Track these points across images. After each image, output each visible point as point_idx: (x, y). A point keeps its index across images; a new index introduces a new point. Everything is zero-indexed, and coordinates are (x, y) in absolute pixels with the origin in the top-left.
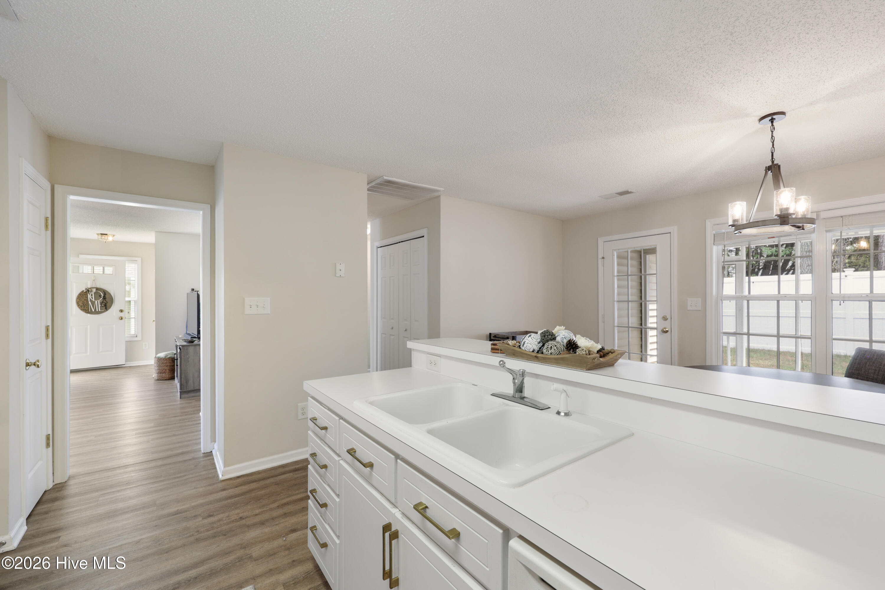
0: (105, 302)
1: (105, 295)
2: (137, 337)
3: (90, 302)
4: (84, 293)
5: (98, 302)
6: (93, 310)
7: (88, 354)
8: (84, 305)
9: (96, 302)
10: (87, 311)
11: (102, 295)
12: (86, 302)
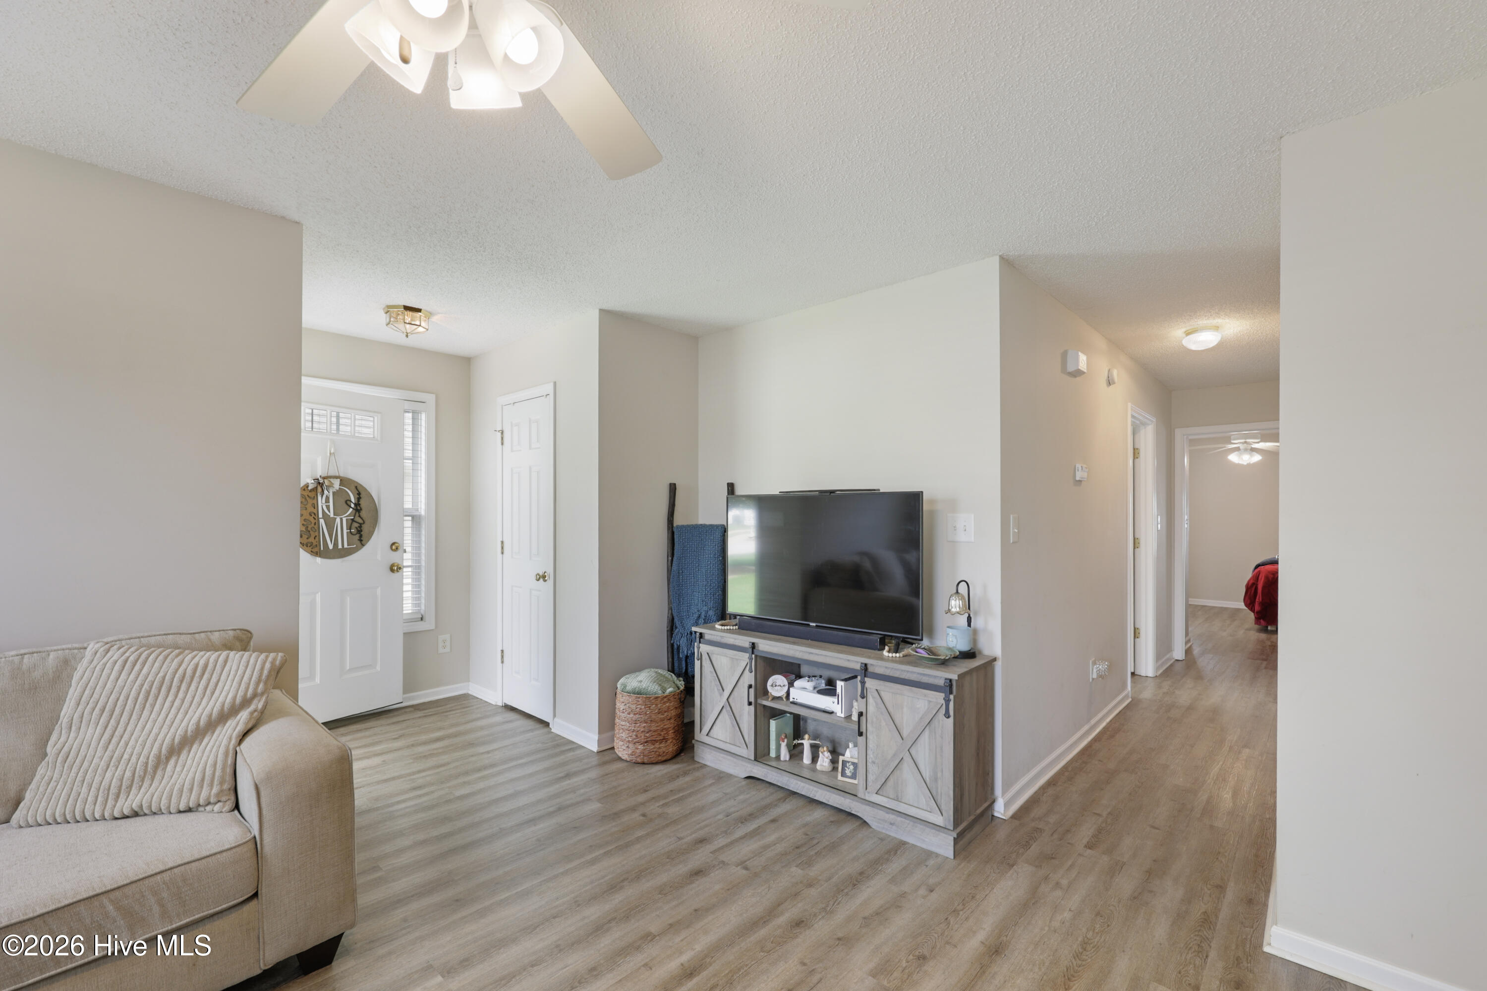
0: (360, 521)
1: (359, 499)
2: (422, 619)
3: (322, 521)
4: (310, 494)
5: (341, 519)
6: (331, 546)
7: (318, 680)
8: (309, 529)
9: (338, 520)
10: (315, 550)
11: (353, 500)
12: (313, 521)
